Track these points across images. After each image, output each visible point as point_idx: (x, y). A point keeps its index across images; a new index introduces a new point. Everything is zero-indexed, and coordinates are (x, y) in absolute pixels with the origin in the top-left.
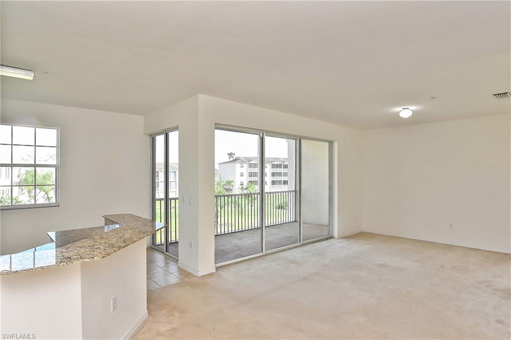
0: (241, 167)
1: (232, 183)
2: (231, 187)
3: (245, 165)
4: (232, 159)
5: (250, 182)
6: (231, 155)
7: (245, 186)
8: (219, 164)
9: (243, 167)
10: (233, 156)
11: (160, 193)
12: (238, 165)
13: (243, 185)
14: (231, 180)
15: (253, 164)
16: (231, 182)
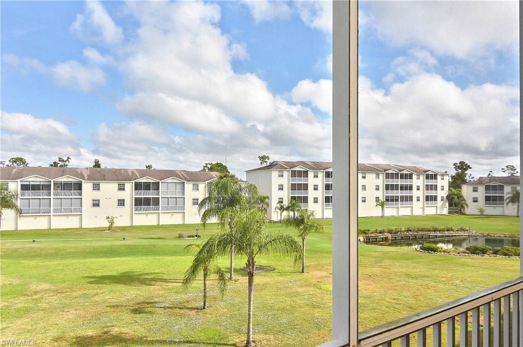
0: (279, 176)
1: (267, 200)
2: (265, 206)
3: (286, 174)
4: (264, 165)
5: (294, 198)
6: (263, 158)
7: (286, 203)
8: (247, 172)
9: (282, 176)
10: (267, 160)
11: (160, 214)
12: (275, 174)
13: (282, 202)
14: (265, 196)
15: (298, 171)
16: (265, 198)
